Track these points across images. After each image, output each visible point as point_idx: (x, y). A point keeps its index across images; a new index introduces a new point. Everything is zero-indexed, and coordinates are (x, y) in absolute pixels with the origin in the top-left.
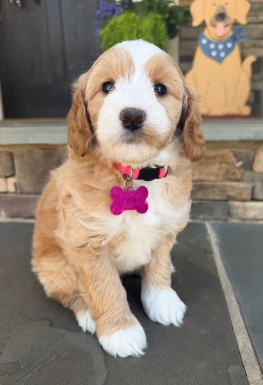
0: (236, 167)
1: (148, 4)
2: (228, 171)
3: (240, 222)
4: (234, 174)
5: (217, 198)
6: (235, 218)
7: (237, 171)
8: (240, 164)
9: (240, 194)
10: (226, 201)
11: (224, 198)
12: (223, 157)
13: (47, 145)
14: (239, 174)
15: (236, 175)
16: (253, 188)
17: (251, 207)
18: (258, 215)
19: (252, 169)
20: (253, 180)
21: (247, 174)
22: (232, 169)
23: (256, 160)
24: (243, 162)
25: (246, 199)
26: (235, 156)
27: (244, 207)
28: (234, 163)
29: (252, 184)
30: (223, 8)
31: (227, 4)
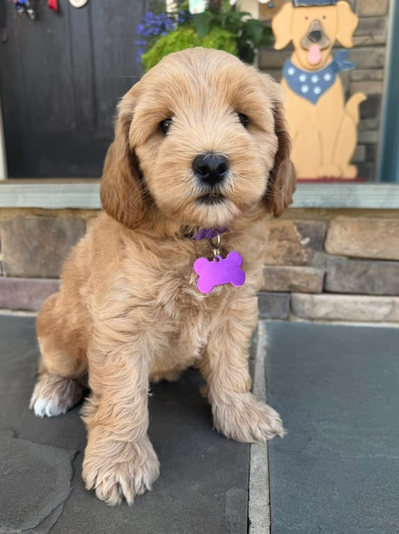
0: (301, 245)
1: (211, 16)
2: (290, 251)
3: (307, 322)
4: (298, 254)
5: (276, 288)
6: (301, 317)
7: (303, 251)
8: (307, 241)
9: (307, 283)
10: (289, 292)
11: (286, 289)
12: (283, 230)
13: (41, 209)
14: (306, 255)
15: (303, 256)
16: (325, 276)
17: (323, 302)
18: (332, 312)
19: (324, 248)
20: (325, 264)
21: (317, 255)
22: (296, 248)
23: (329, 236)
24: (311, 238)
25: (315, 291)
26: (300, 230)
27: (313, 302)
28: (299, 239)
29: (325, 270)
30: (320, 23)
31: (324, 17)
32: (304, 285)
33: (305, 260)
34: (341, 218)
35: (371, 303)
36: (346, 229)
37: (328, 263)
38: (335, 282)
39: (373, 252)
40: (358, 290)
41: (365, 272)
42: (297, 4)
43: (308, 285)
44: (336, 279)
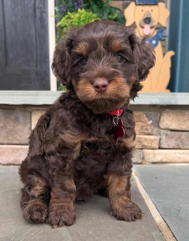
0: (147, 124)
2: (142, 127)
4: (147, 129)
6: (148, 162)
7: (149, 127)
8: (151, 122)
11: (140, 147)
12: (139, 117)
14: (150, 130)
15: (149, 130)
16: (160, 139)
17: (159, 153)
18: (164, 158)
19: (159, 127)
20: (160, 134)
21: (156, 129)
22: (145, 126)
23: (161, 120)
24: (153, 121)
25: (155, 148)
26: (147, 116)
27: (154, 153)
28: (147, 121)
29: (160, 137)
30: (150, 14)
31: (152, 11)
32: (150, 145)
33: (150, 132)
34: (167, 110)
35: (183, 153)
36: (170, 116)
38: (165, 143)
39: (183, 127)
40: (176, 147)
41: (180, 137)
42: (137, 3)
43: (152, 145)
44: (165, 141)
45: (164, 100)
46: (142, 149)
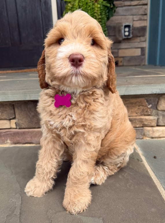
0: (148, 107)
2: (143, 110)
3: (151, 139)
4: (147, 111)
6: (148, 137)
7: (149, 110)
8: (150, 106)
12: (140, 102)
14: (150, 112)
15: (149, 112)
16: (158, 119)
17: (157, 130)
18: (161, 134)
19: (157, 109)
20: (157, 115)
21: (154, 111)
22: (146, 109)
23: (159, 104)
24: (152, 105)
25: (154, 126)
26: (147, 101)
27: (153, 130)
28: (147, 105)
29: (158, 117)
32: (149, 124)
33: (149, 113)
37: (159, 114)
38: (162, 122)
43: (151, 124)
44: (162, 120)
45: (163, 89)
46: (142, 127)
